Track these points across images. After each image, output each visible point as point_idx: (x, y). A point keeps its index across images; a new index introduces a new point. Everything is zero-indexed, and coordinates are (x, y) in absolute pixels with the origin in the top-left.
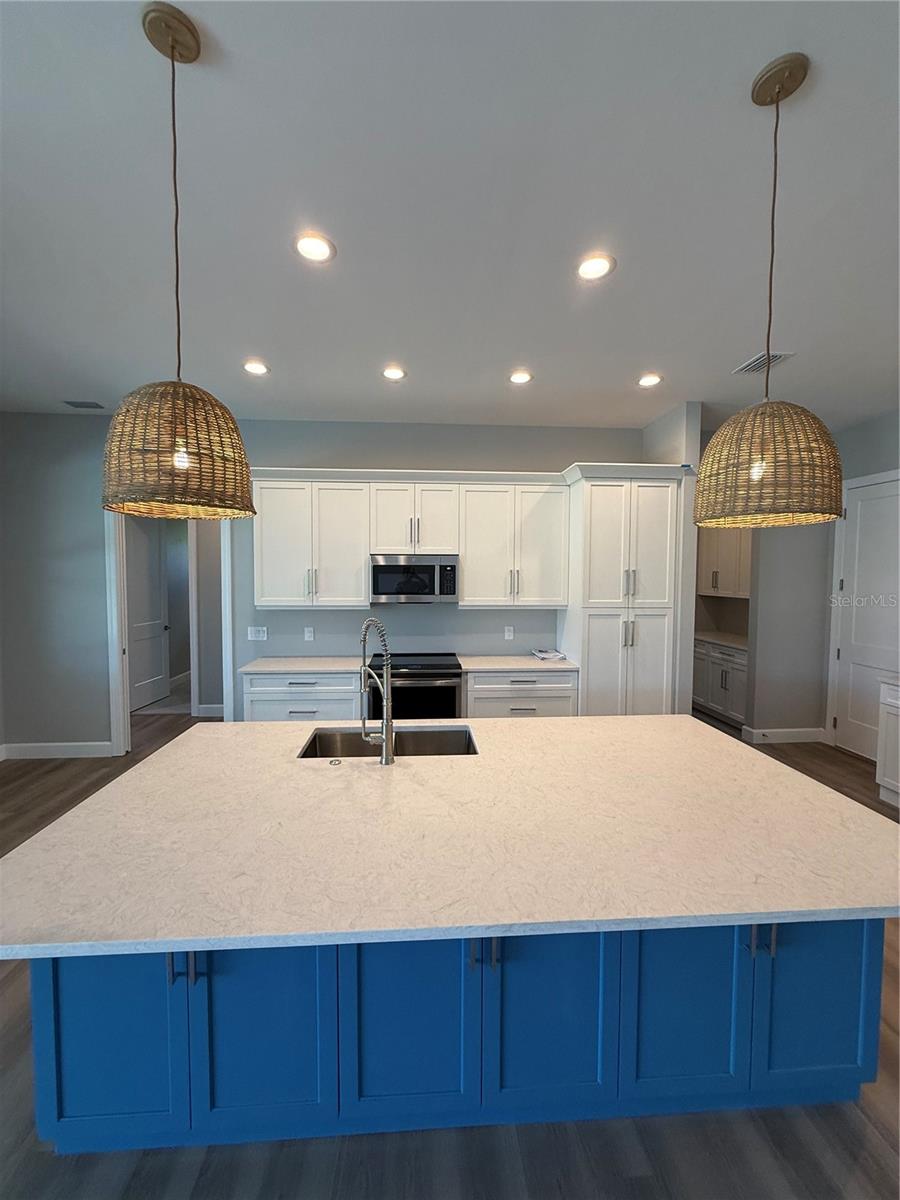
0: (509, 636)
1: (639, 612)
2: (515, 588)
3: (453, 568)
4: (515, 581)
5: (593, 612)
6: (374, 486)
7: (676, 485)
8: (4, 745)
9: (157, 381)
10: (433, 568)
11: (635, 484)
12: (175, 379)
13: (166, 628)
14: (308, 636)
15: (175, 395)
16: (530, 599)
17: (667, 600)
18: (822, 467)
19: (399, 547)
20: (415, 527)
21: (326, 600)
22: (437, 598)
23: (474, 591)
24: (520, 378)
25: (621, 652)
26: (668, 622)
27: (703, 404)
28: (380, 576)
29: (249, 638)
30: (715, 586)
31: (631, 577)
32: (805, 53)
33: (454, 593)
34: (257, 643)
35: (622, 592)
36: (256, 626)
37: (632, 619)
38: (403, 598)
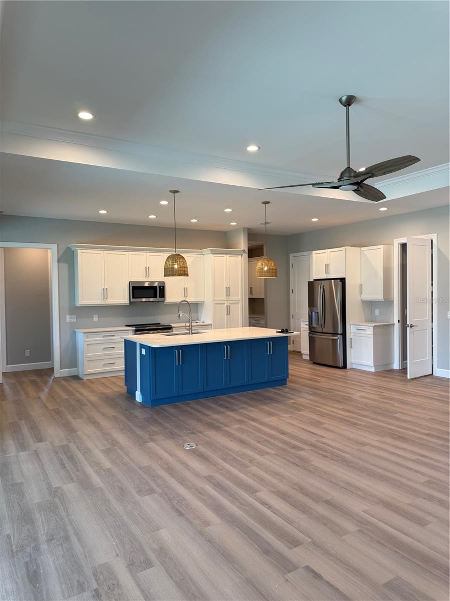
1: (231, 302)
2: (185, 294)
3: (164, 287)
4: (185, 292)
5: (216, 302)
6: (129, 253)
7: (240, 256)
10: (156, 287)
11: (228, 256)
14: (95, 319)
16: (191, 299)
17: (239, 297)
19: (141, 279)
20: (147, 270)
21: (111, 301)
22: (158, 299)
23: (170, 296)
25: (226, 316)
26: (240, 305)
27: (248, 229)
28: (135, 291)
29: (67, 321)
30: (252, 294)
31: (228, 289)
33: (164, 297)
34: (71, 323)
35: (225, 295)
36: (70, 315)
37: (229, 305)
38: (144, 300)
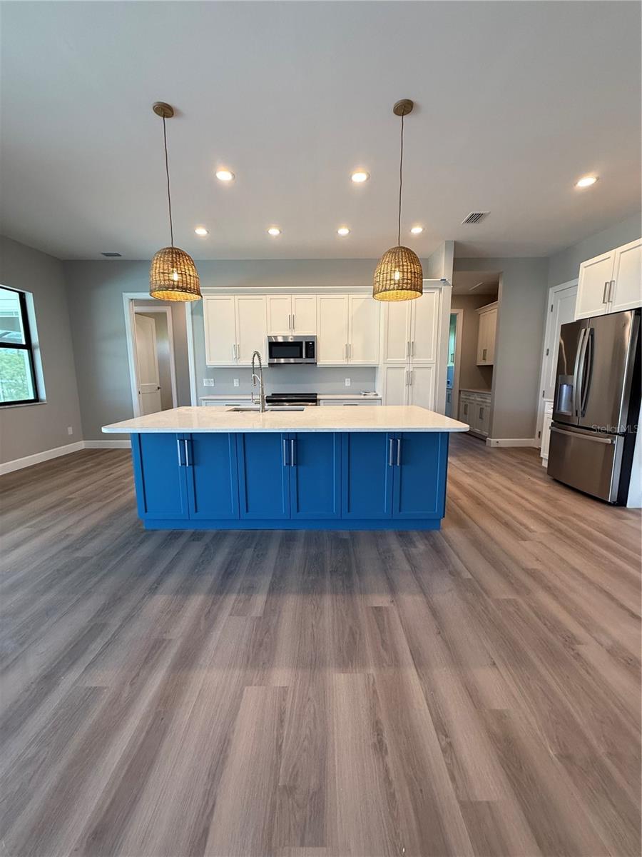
0: (348, 383)
1: (416, 366)
2: (348, 354)
3: (313, 343)
4: (348, 352)
5: (389, 365)
6: (269, 297)
7: (438, 292)
8: (83, 442)
9: (166, 247)
10: (302, 343)
12: (171, 246)
13: (159, 388)
14: (236, 384)
15: (172, 253)
16: (357, 361)
17: (432, 359)
18: (407, 272)
19: (283, 333)
20: (292, 322)
21: (243, 362)
22: (304, 360)
23: (324, 357)
24: (343, 231)
25: (405, 388)
26: (432, 372)
27: (455, 242)
28: (274, 348)
29: (204, 385)
30: (484, 359)
31: (411, 346)
32: (411, 99)
33: (313, 357)
34: (209, 388)
35: (406, 354)
36: (208, 378)
37: (411, 370)
38: (282, 361)
